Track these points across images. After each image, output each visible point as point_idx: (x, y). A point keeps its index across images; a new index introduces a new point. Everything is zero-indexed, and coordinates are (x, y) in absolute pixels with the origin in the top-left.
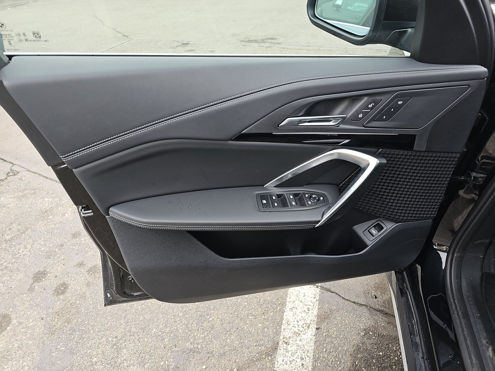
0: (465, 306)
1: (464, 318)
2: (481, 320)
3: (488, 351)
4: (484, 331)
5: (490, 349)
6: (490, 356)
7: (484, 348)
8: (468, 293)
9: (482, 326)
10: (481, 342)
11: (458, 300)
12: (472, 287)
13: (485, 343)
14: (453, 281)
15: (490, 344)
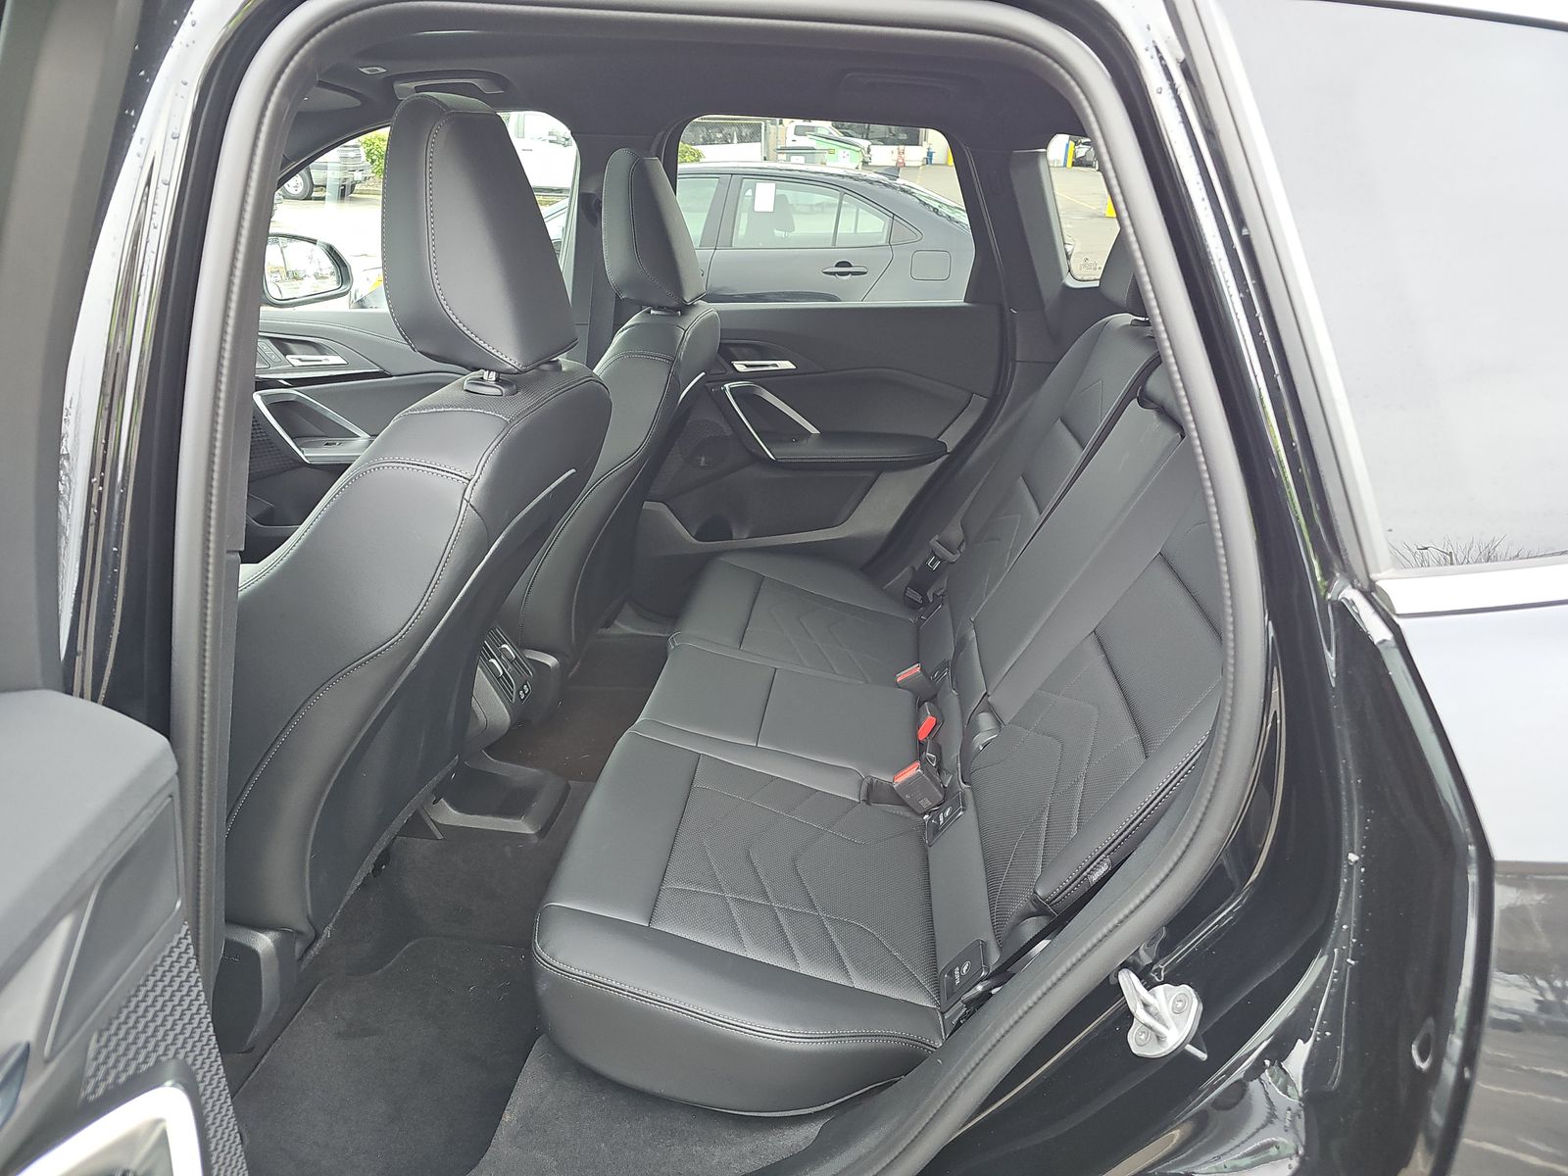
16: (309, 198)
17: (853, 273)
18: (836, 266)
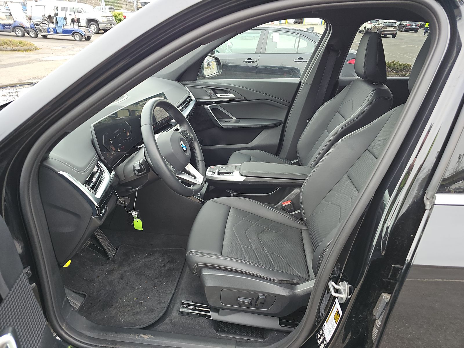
0: (106, 340)
1: (116, 345)
2: (121, 333)
3: (144, 338)
4: (129, 335)
5: (143, 336)
6: (148, 338)
7: (141, 339)
8: (96, 334)
9: (125, 334)
10: (137, 340)
11: (100, 344)
12: (92, 329)
13: (138, 337)
14: (82, 341)
15: (139, 334)
16: (98, 33)
17: (304, 61)
18: (298, 59)
